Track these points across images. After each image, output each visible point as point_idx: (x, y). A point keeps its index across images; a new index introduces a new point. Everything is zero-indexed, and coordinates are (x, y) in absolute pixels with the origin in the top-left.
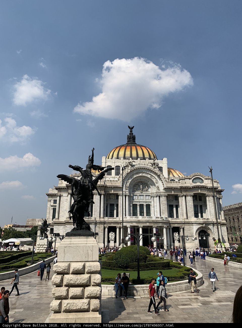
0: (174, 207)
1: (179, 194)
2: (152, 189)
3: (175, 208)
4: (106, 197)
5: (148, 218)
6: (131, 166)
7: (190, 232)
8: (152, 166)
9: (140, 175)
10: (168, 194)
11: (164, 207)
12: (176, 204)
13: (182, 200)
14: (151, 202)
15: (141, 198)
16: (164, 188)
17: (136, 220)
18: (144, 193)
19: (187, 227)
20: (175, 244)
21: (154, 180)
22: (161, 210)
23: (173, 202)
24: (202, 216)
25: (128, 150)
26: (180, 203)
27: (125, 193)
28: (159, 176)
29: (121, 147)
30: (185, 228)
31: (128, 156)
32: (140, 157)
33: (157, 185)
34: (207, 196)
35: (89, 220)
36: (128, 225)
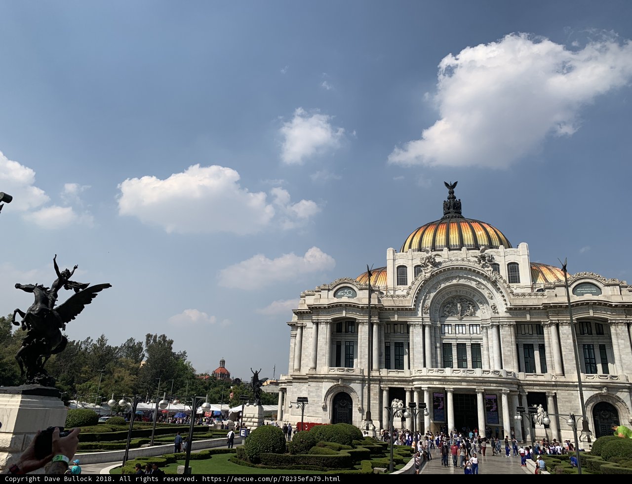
0: (535, 349)
1: (542, 320)
2: (484, 311)
3: (538, 352)
4: (383, 328)
5: (464, 371)
6: (431, 265)
7: (570, 406)
8: (479, 264)
9: (455, 282)
10: (516, 322)
11: (509, 349)
12: (540, 343)
13: (550, 334)
14: (482, 339)
15: (461, 331)
16: (507, 308)
17: (438, 375)
18: (467, 320)
19: (562, 394)
20: (536, 429)
21: (485, 293)
22: (502, 355)
23: (533, 338)
24: (606, 370)
25: (441, 232)
26: (546, 340)
27: (423, 320)
28: (494, 283)
29: (427, 226)
30: (557, 397)
31: (441, 245)
32: (466, 244)
33: (491, 302)
34: (611, 323)
35: (349, 373)
36: (425, 386)
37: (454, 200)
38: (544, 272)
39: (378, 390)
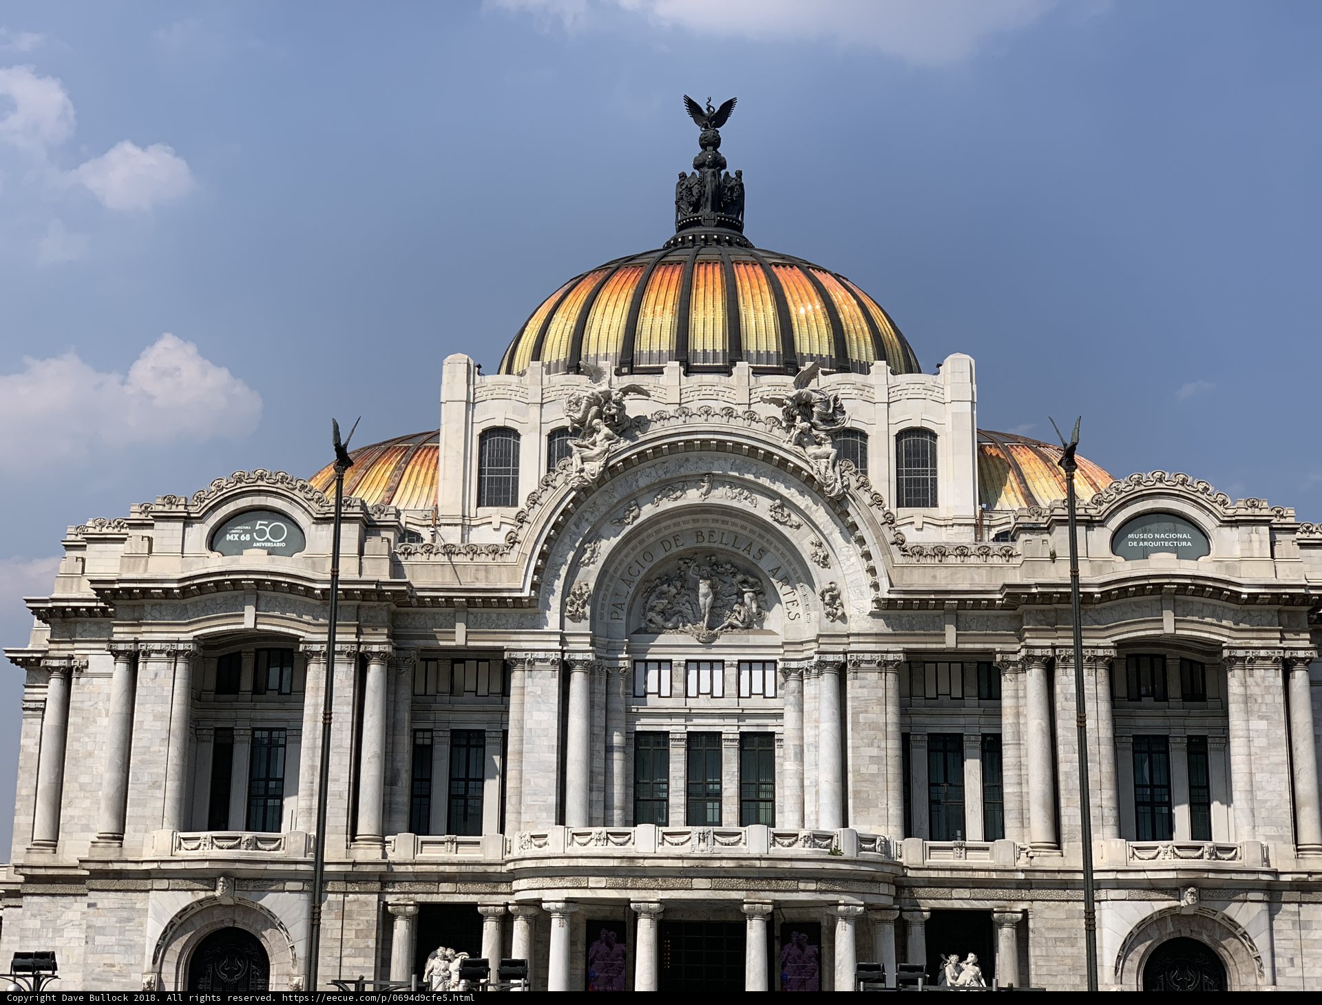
0: (967, 752)
1: (998, 647)
2: (794, 610)
3: (978, 761)
4: (406, 677)
5: (703, 838)
6: (606, 431)
9: (693, 496)
10: (906, 652)
11: (874, 752)
12: (986, 731)
13: (1021, 698)
14: (781, 716)
15: (705, 688)
16: (877, 601)
17: (608, 853)
18: (730, 648)
19: (1047, 914)
21: (803, 541)
22: (850, 776)
23: (964, 711)
24: (1201, 828)
25: (662, 296)
26: (1007, 720)
27: (563, 642)
28: (838, 506)
29: (610, 270)
30: (1031, 924)
31: (655, 349)
32: (752, 349)
33: (822, 578)
34: (1232, 661)
35: (259, 855)
36: (553, 896)
37: (716, 175)
38: (1025, 469)
39: (372, 916)
